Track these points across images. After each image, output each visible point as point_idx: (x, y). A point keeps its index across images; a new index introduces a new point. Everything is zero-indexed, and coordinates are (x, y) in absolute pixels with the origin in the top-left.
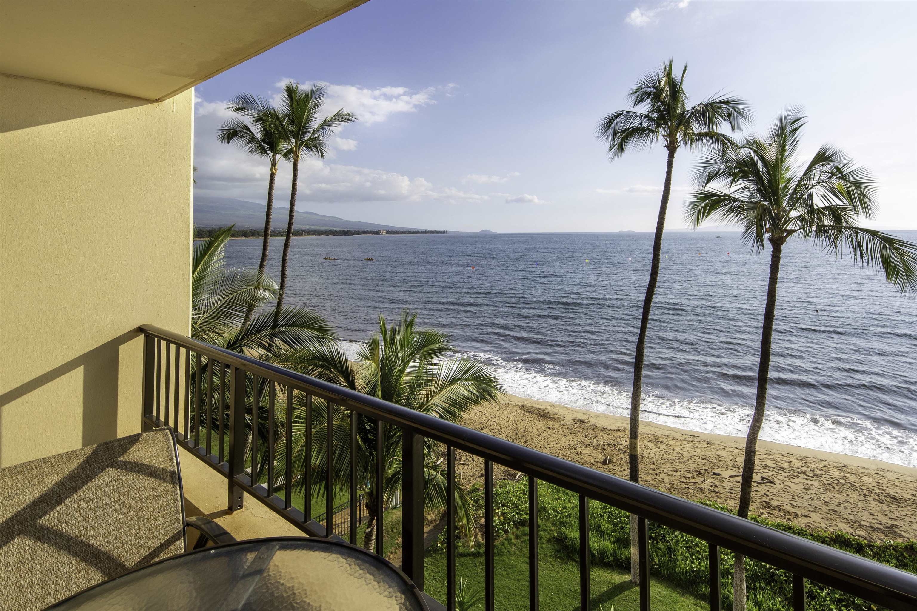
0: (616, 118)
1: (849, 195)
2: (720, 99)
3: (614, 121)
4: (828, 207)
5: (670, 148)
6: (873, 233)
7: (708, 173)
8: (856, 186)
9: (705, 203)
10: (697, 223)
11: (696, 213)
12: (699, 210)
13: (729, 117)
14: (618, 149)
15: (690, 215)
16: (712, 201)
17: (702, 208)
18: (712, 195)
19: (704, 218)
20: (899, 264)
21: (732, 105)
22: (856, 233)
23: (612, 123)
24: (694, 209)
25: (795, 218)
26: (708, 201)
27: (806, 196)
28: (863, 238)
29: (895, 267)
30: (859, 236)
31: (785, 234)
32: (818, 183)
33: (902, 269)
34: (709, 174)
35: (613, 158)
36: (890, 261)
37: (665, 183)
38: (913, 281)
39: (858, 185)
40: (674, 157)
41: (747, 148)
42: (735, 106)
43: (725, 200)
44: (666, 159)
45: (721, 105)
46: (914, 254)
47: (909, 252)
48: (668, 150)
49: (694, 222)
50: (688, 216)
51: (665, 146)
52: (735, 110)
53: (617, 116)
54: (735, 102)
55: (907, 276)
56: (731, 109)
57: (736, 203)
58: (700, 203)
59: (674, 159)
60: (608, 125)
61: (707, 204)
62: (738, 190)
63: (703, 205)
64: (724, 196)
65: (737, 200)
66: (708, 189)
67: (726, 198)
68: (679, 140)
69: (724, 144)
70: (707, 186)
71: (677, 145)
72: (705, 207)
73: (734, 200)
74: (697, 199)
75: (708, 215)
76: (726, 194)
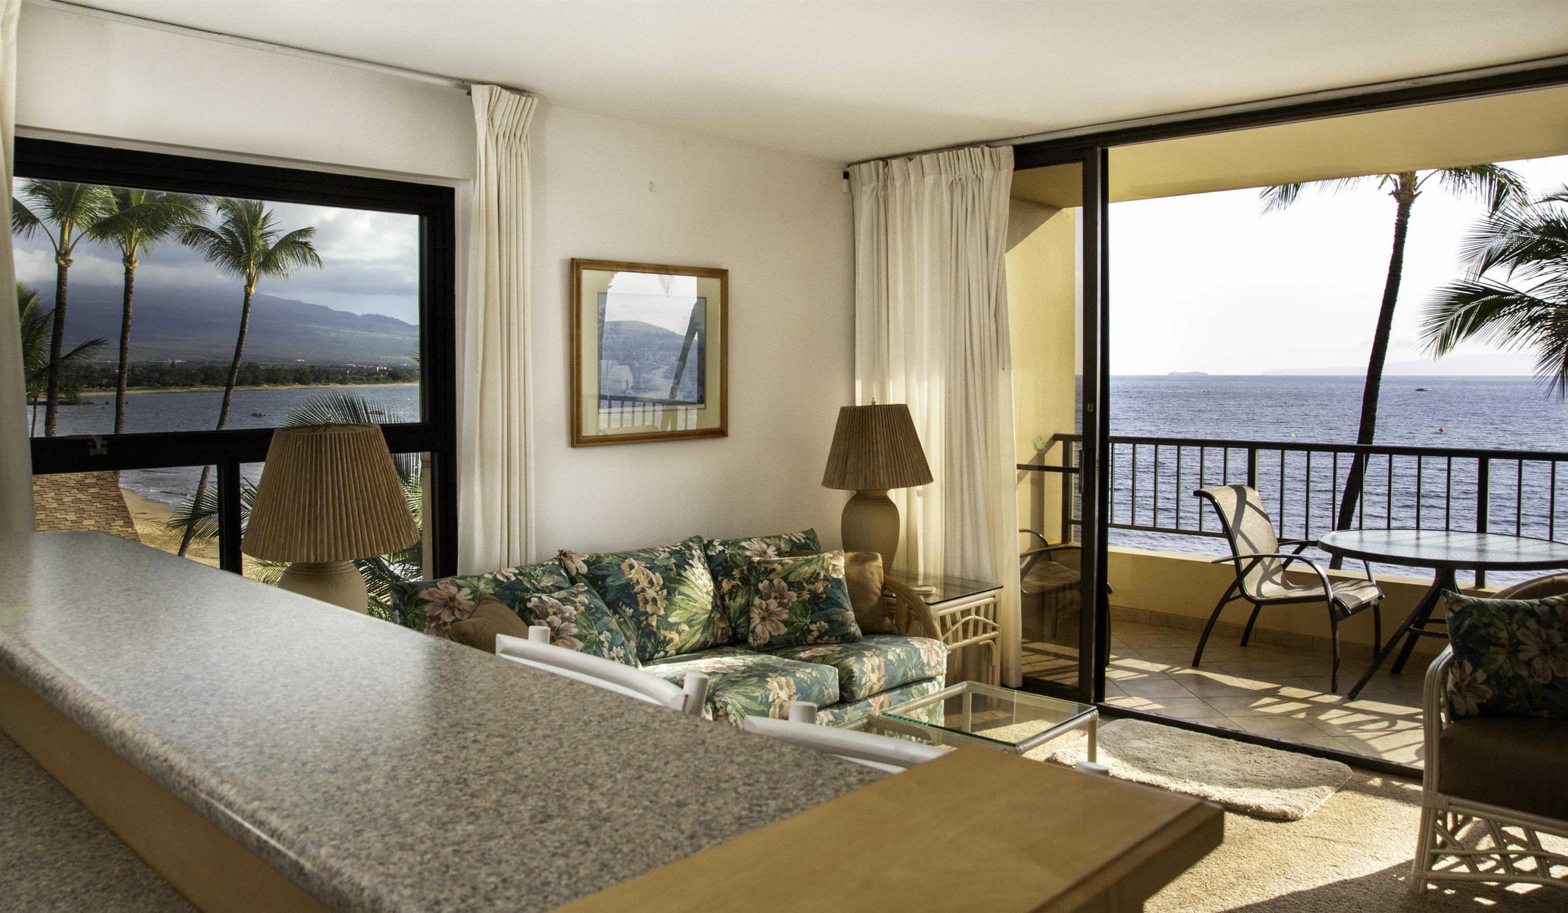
5: (1402, 196)
7: (1486, 250)
9: (1468, 307)
10: (1444, 344)
11: (1445, 327)
12: (1452, 322)
14: (1281, 196)
15: (1430, 329)
16: (1485, 304)
17: (1459, 316)
18: (1487, 291)
19: (1463, 335)
24: (1442, 318)
26: (1475, 303)
34: (1489, 252)
35: (1270, 211)
40: (1408, 216)
41: (1562, 199)
43: (1514, 302)
44: (1393, 218)
48: (1398, 200)
49: (1436, 345)
50: (1425, 331)
51: (1393, 193)
57: (1536, 309)
58: (1455, 308)
59: (1409, 220)
61: (1473, 309)
62: (1543, 285)
63: (1462, 311)
64: (1512, 294)
65: (1539, 303)
66: (1482, 280)
67: (1516, 300)
68: (1419, 181)
69: (1501, 187)
70: (1480, 276)
71: (1416, 190)
72: (1467, 314)
73: (1533, 303)
74: (1455, 298)
75: (1471, 330)
76: (1517, 292)
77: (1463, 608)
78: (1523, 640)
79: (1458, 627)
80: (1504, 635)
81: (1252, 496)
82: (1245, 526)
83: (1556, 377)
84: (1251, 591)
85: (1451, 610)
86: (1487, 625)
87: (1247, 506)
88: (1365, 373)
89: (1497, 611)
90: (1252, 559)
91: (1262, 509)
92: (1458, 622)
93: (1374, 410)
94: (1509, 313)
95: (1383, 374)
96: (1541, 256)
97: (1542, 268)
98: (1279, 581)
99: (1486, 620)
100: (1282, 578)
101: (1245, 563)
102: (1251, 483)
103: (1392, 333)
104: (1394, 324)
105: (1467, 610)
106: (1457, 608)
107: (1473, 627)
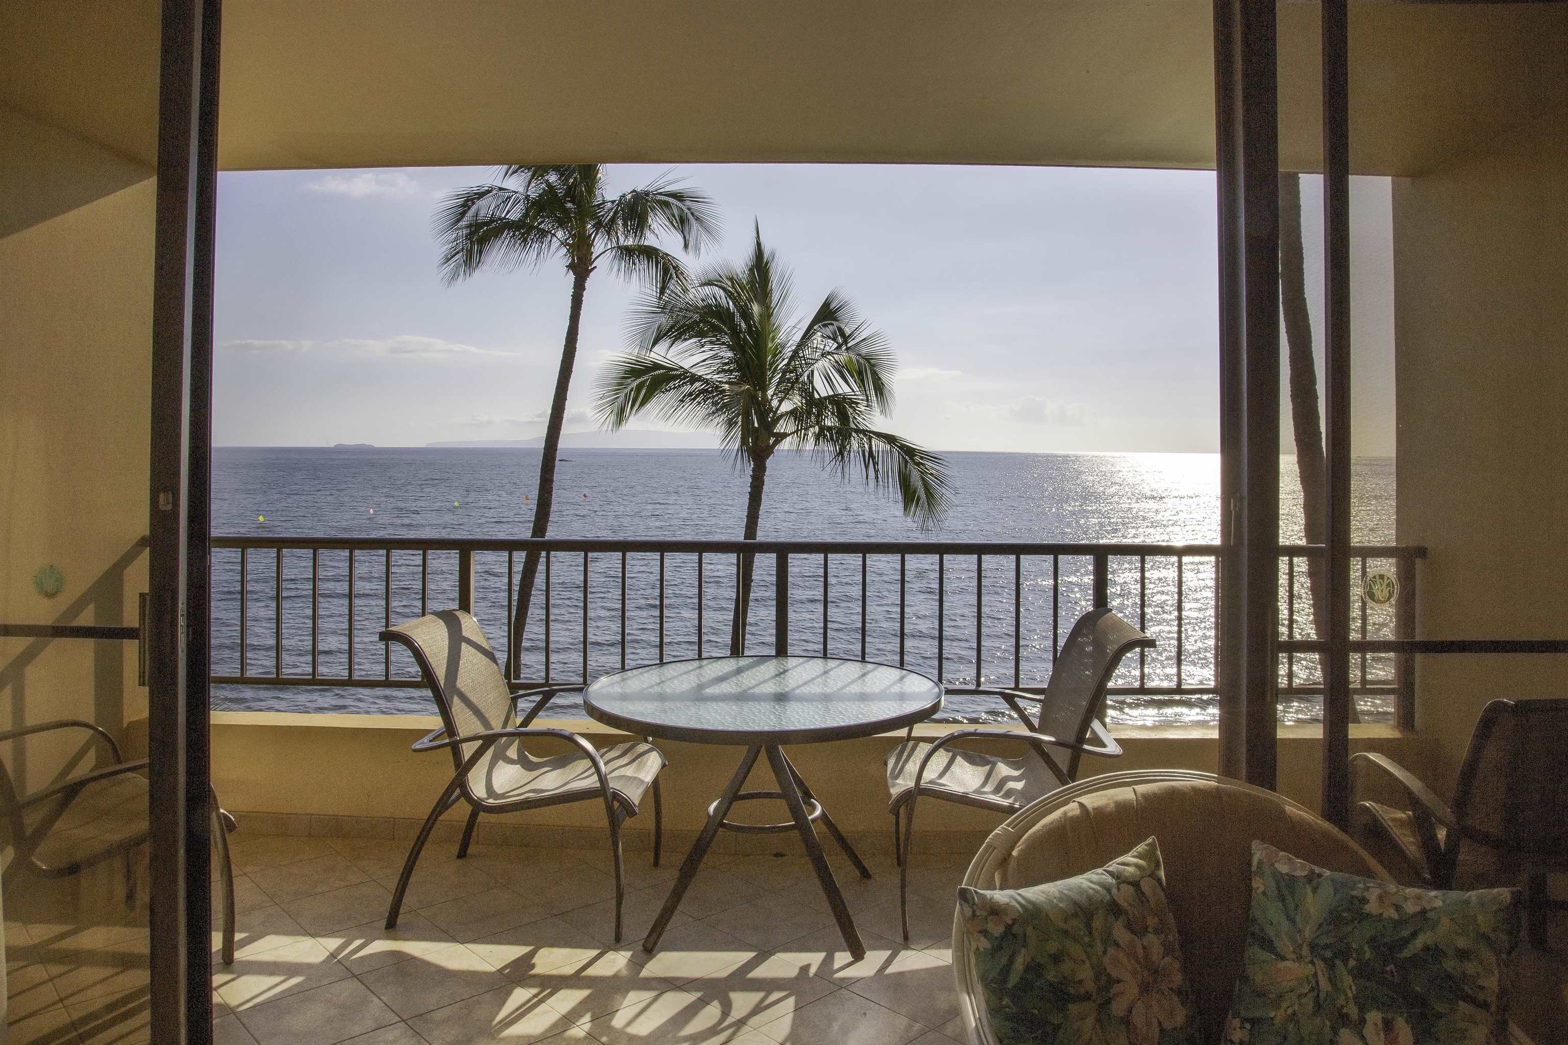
0: (478, 199)
1: (860, 376)
2: (668, 189)
3: (474, 203)
4: (832, 396)
5: (577, 269)
6: (890, 439)
7: (656, 326)
8: (869, 363)
9: (642, 379)
10: (621, 417)
11: (620, 400)
12: (626, 395)
13: (682, 223)
15: (608, 402)
16: (654, 378)
17: (631, 390)
18: (656, 366)
19: (635, 408)
20: (919, 484)
21: (688, 203)
22: (870, 439)
23: (469, 208)
24: (616, 391)
25: (787, 413)
26: (646, 377)
27: (805, 378)
28: (879, 446)
29: (915, 491)
30: (873, 443)
31: (772, 440)
32: (823, 355)
33: (921, 492)
34: (658, 327)
35: (454, 277)
36: (909, 482)
37: (567, 339)
38: (937, 515)
39: (872, 361)
40: (584, 289)
41: (716, 285)
42: (694, 206)
43: (678, 376)
44: (569, 290)
45: (671, 200)
46: (937, 471)
47: (933, 468)
48: (574, 273)
49: (613, 418)
50: (604, 404)
51: (568, 265)
52: (692, 214)
53: (481, 195)
54: (696, 199)
55: (928, 504)
56: (686, 211)
57: (697, 384)
58: (629, 381)
59: (585, 293)
60: (461, 210)
61: (643, 383)
62: (704, 361)
63: (634, 384)
64: (677, 370)
65: (699, 379)
66: (652, 355)
67: (681, 375)
68: (594, 256)
69: (666, 271)
70: (651, 350)
71: (591, 265)
72: (639, 388)
73: (694, 379)
74: (626, 372)
75: (643, 404)
76: (682, 368)
77: (1009, 927)
78: (1114, 974)
79: (1006, 971)
80: (1086, 973)
81: (469, 624)
82: (463, 682)
83: (738, 450)
84: (478, 790)
85: (985, 933)
86: (1057, 958)
87: (464, 646)
88: (542, 445)
89: (1066, 920)
90: (480, 742)
91: (485, 644)
92: (1004, 961)
93: (552, 481)
94: (674, 388)
95: (559, 446)
96: (701, 334)
97: (703, 346)
98: (515, 757)
99: (1052, 947)
100: (519, 750)
101: (468, 750)
102: (465, 606)
103: (568, 404)
104: (570, 394)
105: (1015, 929)
106: (997, 930)
107: (1035, 968)
